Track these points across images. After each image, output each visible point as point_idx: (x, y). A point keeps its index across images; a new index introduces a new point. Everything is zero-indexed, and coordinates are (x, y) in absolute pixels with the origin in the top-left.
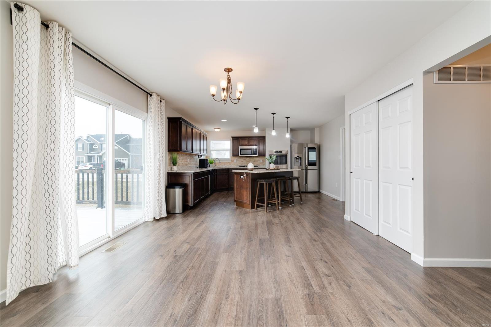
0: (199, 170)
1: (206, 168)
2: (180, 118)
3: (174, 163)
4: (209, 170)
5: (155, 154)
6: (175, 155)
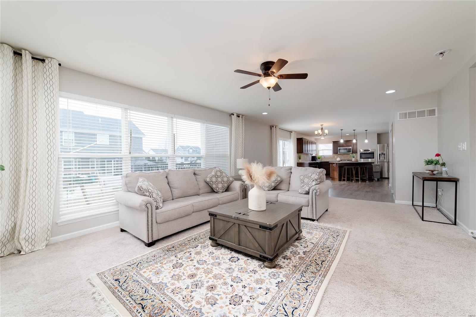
0: (311, 162)
1: (316, 161)
2: (302, 138)
3: (300, 158)
4: (317, 162)
5: (294, 154)
6: (300, 154)
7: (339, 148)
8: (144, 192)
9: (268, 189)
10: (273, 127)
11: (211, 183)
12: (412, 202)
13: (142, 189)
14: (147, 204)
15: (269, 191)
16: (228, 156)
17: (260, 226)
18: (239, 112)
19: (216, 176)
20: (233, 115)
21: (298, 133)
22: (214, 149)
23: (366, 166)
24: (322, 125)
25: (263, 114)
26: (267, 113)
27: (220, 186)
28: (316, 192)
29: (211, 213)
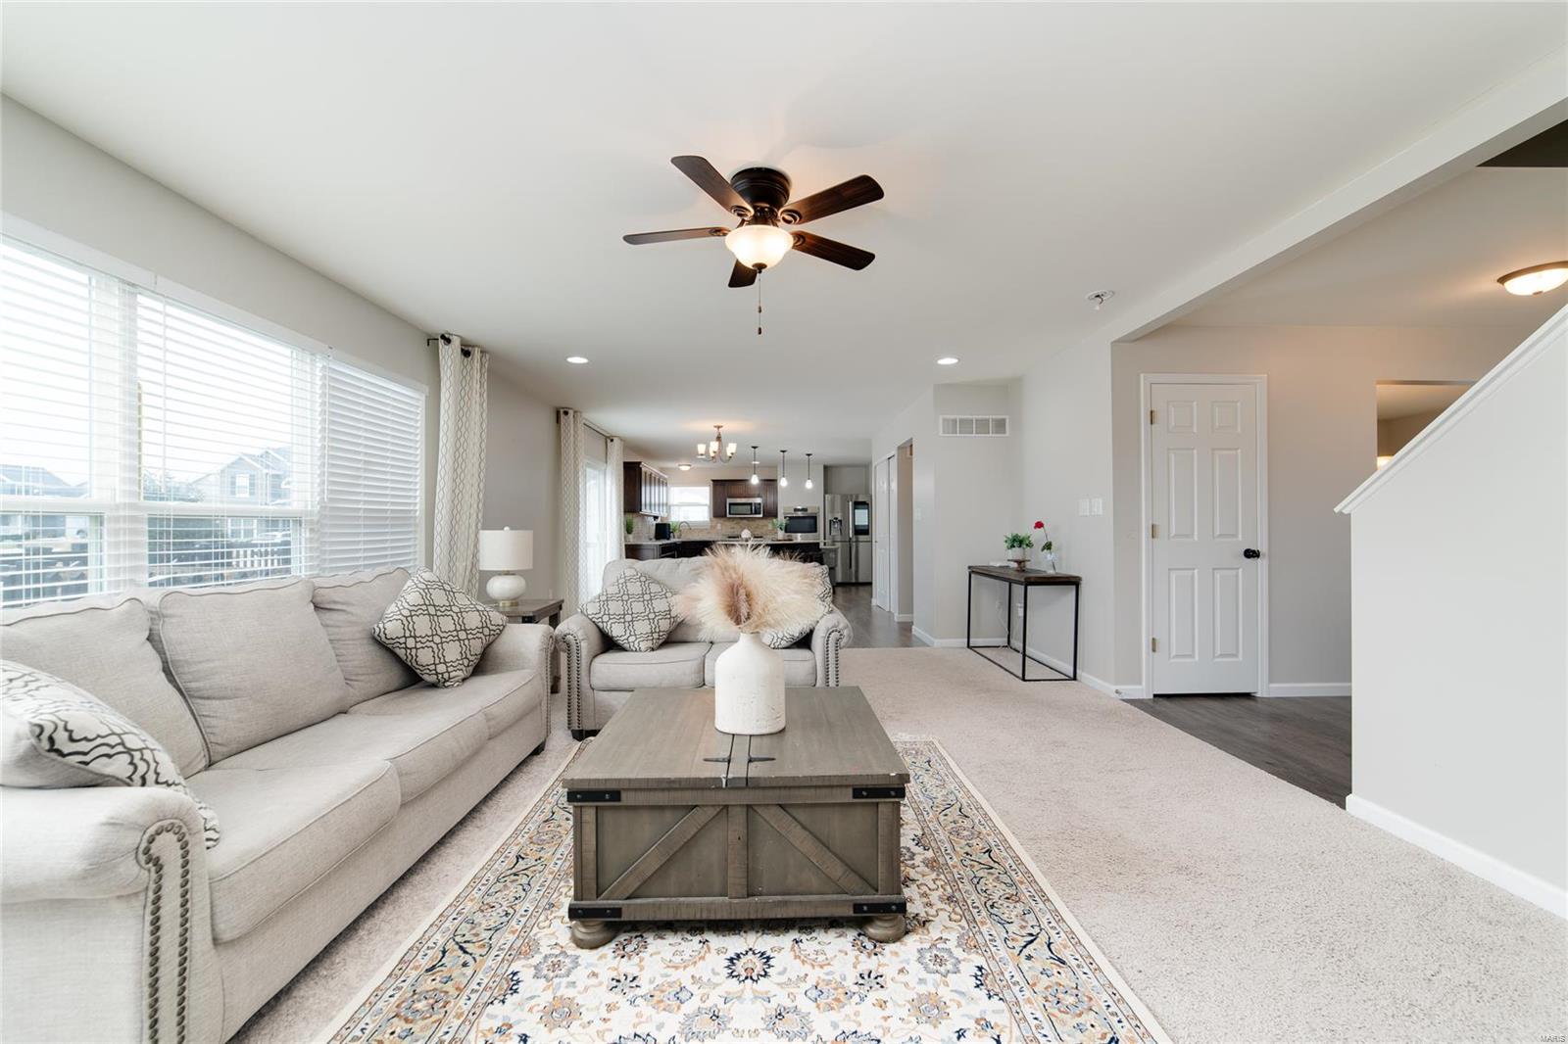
1: (668, 539)
2: (639, 463)
3: (630, 530)
7: (729, 501)
8: (87, 758)
9: (649, 644)
10: (566, 413)
11: (411, 643)
12: (966, 640)
13: (72, 740)
14: (151, 841)
15: (653, 650)
16: (415, 518)
17: (858, 793)
18: (471, 335)
19: (432, 610)
20: (448, 341)
21: (629, 445)
22: (359, 485)
23: (811, 553)
24: (719, 427)
25: (570, 360)
26: (583, 361)
27: (452, 652)
28: (838, 636)
29: (577, 787)
